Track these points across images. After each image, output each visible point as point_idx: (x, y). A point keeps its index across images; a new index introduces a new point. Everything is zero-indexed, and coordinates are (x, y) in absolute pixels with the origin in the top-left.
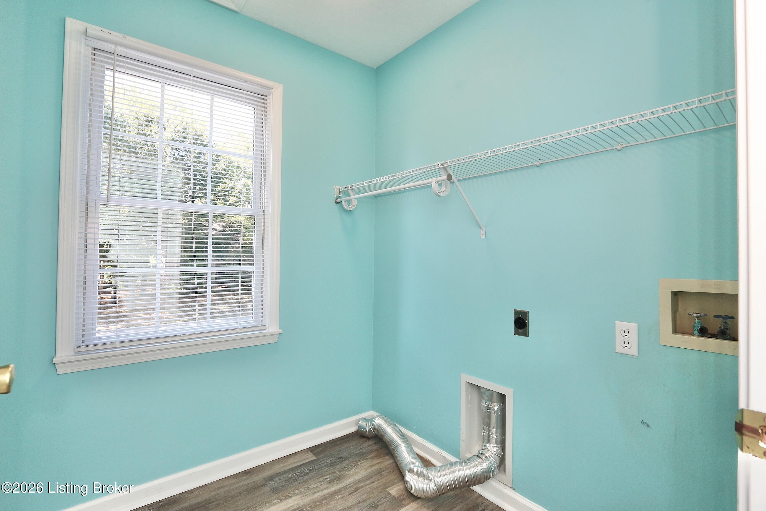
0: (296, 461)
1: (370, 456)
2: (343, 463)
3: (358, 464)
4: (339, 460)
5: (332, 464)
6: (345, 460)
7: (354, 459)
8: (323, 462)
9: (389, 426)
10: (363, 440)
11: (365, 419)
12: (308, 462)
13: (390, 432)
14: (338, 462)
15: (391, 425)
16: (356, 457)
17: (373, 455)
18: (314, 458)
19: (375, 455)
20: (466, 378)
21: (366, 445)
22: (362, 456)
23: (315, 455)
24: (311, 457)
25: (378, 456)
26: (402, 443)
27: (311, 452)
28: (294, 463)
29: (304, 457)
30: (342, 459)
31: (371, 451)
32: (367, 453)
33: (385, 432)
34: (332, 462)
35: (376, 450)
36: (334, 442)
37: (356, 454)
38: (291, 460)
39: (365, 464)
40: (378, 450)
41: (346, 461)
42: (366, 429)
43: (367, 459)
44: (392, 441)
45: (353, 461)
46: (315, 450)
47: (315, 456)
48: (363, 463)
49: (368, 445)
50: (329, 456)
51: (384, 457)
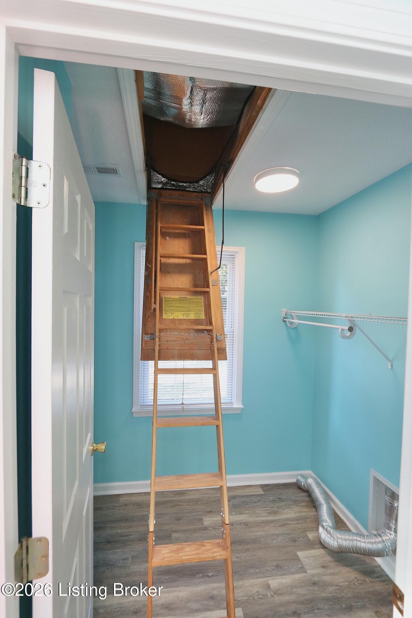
0: (251, 491)
1: (301, 504)
2: (281, 503)
3: (291, 507)
4: (278, 500)
5: (273, 501)
6: (282, 501)
7: (289, 503)
8: (267, 498)
9: (317, 487)
10: (299, 491)
11: (302, 476)
12: (258, 495)
13: (317, 493)
14: (278, 501)
15: (318, 487)
16: (291, 501)
17: (304, 504)
18: (263, 493)
19: (305, 505)
20: (374, 473)
21: (301, 495)
22: (296, 502)
23: (264, 490)
24: (261, 492)
25: (307, 506)
26: (324, 504)
27: (262, 488)
28: (250, 492)
29: (256, 490)
30: (281, 500)
31: (304, 501)
32: (300, 502)
33: (313, 492)
34: (273, 499)
35: (307, 501)
36: (278, 486)
37: (292, 500)
38: (248, 490)
39: (296, 509)
40: (308, 501)
41: (284, 502)
42: (302, 483)
43: (299, 506)
44: (317, 499)
45: (288, 504)
46: (265, 487)
47: (264, 492)
48: (294, 508)
49: (302, 496)
50: (273, 495)
51: (312, 508)
